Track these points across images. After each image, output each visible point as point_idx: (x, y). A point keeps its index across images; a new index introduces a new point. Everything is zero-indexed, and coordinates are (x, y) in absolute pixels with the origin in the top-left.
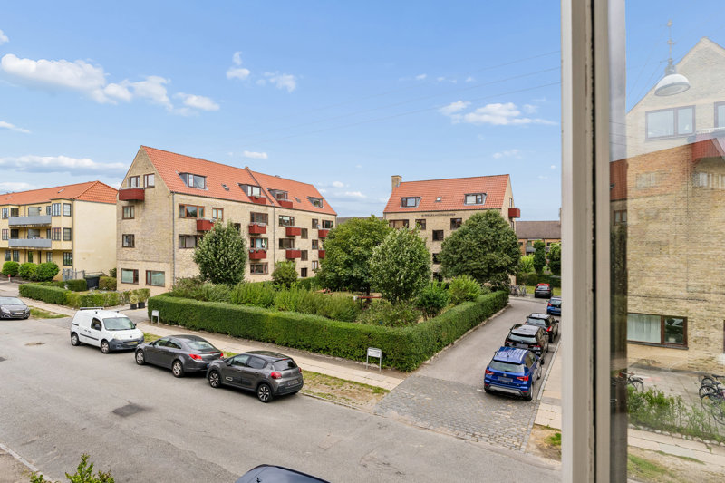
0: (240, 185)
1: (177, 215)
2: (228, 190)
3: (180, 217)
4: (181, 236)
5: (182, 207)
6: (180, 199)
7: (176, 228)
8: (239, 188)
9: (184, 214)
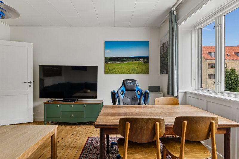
0: (235, 53)
1: (207, 68)
2: (229, 56)
3: (209, 68)
4: (209, 75)
5: (209, 64)
6: (208, 62)
7: (207, 72)
8: (234, 55)
9: (210, 67)
